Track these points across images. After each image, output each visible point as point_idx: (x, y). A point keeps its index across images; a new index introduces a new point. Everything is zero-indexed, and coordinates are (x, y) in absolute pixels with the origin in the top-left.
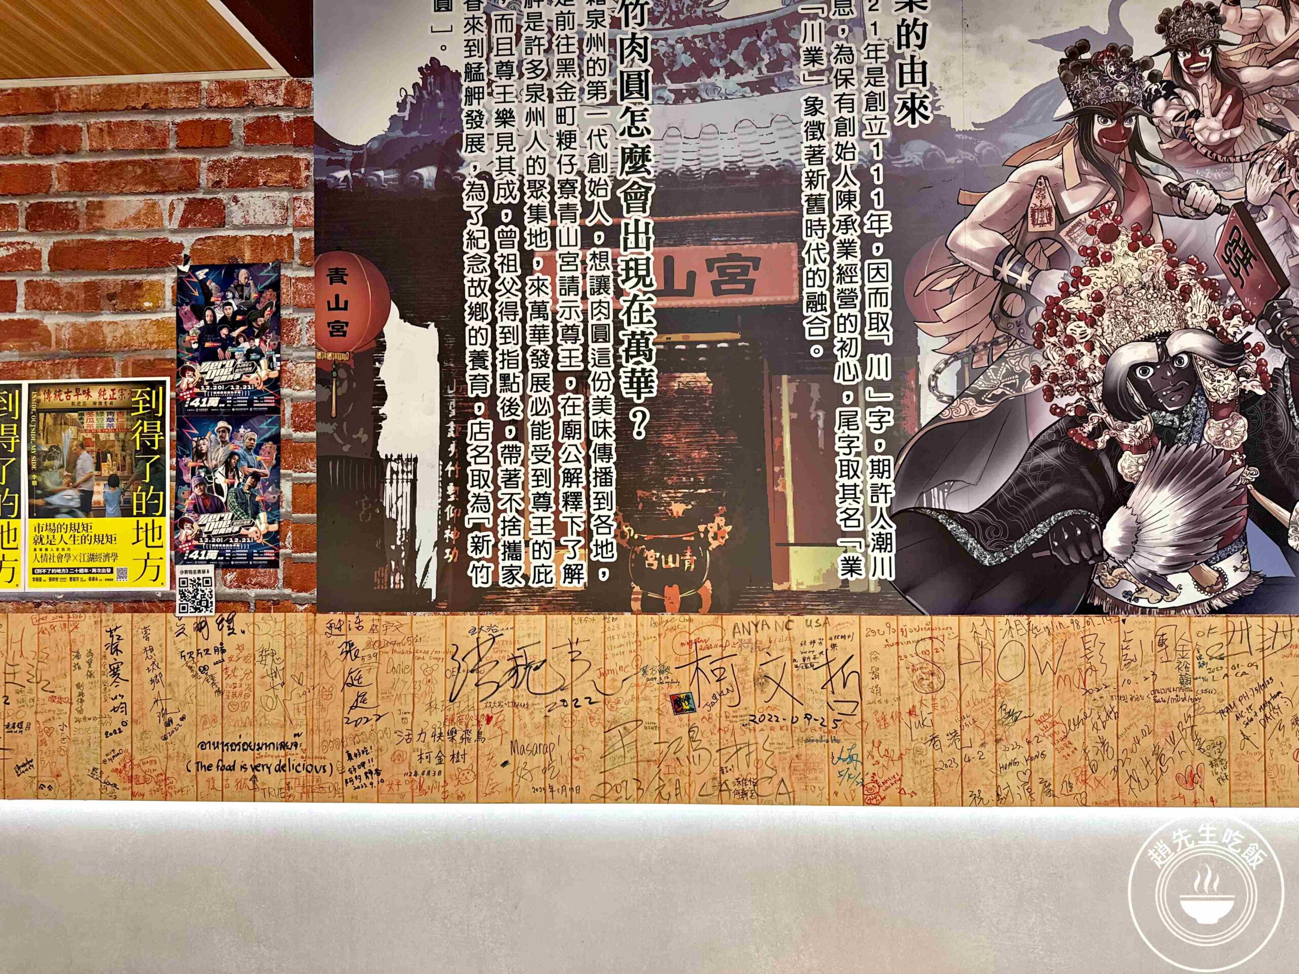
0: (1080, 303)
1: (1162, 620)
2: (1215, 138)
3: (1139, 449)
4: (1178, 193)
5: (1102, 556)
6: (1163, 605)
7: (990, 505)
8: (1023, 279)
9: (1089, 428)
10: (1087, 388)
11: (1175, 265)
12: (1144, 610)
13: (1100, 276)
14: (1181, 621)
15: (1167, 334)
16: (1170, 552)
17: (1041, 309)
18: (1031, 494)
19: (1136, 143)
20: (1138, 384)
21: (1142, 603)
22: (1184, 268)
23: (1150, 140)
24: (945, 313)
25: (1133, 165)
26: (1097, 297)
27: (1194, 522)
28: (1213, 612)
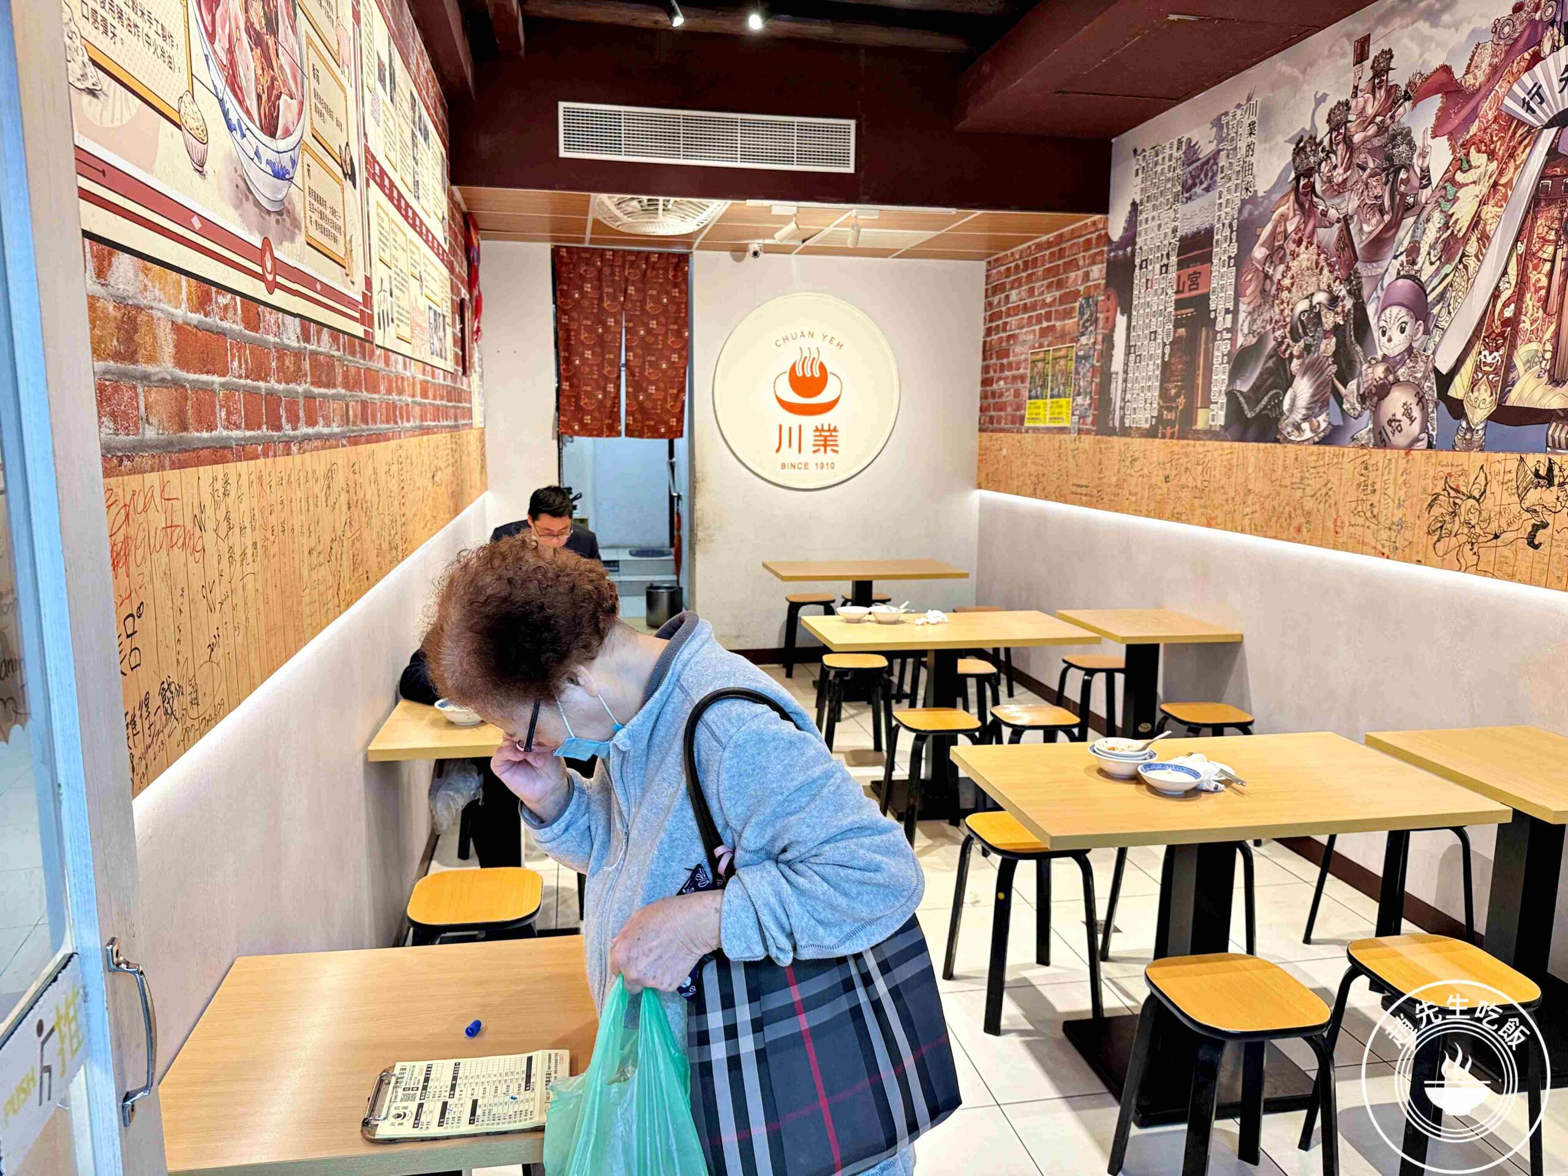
0: (1287, 282)
1: (1298, 447)
2: (1340, 179)
3: (1299, 357)
4: (1324, 214)
5: (1282, 413)
6: (1299, 439)
7: (1252, 388)
8: (1271, 272)
9: (1284, 347)
10: (1284, 327)
11: (1319, 255)
12: (1292, 442)
13: (1294, 265)
14: (1303, 447)
15: (1312, 294)
16: (1304, 412)
17: (1275, 287)
18: (1265, 381)
19: (1313, 191)
20: (1302, 322)
21: (1292, 438)
22: (1323, 256)
23: (1318, 188)
24: (1248, 292)
25: (1311, 201)
26: (1292, 278)
27: (1313, 396)
28: (1315, 443)
